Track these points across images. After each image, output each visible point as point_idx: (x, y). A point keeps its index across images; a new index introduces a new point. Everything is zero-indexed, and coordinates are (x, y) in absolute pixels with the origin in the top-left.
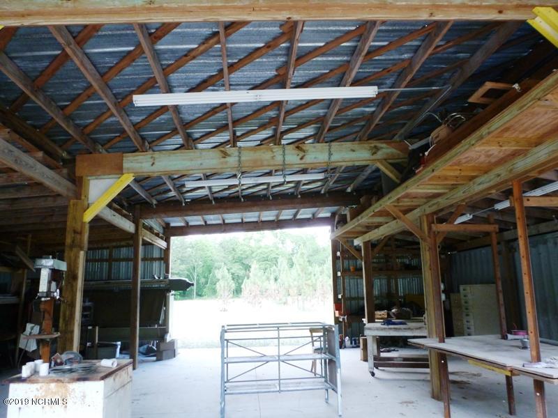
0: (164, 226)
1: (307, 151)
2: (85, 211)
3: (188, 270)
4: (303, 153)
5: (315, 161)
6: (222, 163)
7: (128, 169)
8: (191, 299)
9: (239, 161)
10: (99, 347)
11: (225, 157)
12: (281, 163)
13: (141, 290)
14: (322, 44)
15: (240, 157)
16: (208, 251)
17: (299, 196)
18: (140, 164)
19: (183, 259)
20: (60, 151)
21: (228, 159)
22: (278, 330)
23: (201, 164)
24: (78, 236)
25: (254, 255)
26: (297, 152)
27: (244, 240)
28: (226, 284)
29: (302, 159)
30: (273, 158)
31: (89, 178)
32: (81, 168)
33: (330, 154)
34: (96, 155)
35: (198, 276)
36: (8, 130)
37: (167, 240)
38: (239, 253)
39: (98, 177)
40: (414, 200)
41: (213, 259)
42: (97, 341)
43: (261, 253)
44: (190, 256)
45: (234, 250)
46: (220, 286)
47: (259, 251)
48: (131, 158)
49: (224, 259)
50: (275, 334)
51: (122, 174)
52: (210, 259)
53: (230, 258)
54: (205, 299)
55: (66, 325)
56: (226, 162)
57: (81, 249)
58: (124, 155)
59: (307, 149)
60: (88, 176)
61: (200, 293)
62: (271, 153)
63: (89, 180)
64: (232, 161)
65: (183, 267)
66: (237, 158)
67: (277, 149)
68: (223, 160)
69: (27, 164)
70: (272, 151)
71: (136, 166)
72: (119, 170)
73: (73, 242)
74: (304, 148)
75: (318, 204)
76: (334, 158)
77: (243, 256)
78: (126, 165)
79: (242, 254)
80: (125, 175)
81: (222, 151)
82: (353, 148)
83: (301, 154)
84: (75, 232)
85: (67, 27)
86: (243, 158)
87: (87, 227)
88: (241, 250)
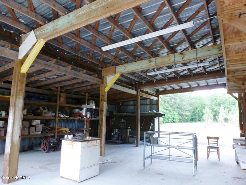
0: (156, 91)
1: (185, 54)
2: (105, 88)
3: (194, 109)
4: (183, 56)
5: (189, 58)
6: (149, 65)
7: (117, 72)
8: (196, 122)
9: (156, 64)
10: (129, 137)
11: (150, 63)
12: (173, 61)
13: (140, 117)
14: (156, 12)
15: (156, 62)
16: (203, 100)
17: (206, 74)
18: (121, 70)
19: (191, 104)
20: (98, 68)
21: (152, 63)
22: (169, 135)
23: (141, 67)
24: (103, 97)
25: (226, 102)
26: (181, 55)
27: (221, 94)
28: (208, 116)
29: (183, 58)
30: (170, 60)
31: (107, 76)
32: (104, 73)
33: (197, 54)
34: (108, 68)
35: (198, 112)
36: (71, 66)
37: (158, 97)
38: (218, 101)
39: (109, 75)
40: (244, 72)
41: (205, 104)
42: (128, 135)
43: (230, 101)
44: (194, 103)
45: (216, 99)
46: (205, 117)
47: (229, 100)
48: (118, 68)
49: (211, 104)
50: (168, 136)
51: (116, 74)
52: (204, 104)
53: (214, 103)
54: (202, 122)
55: (100, 127)
56: (151, 64)
57: (104, 101)
58: (116, 67)
59: (185, 53)
60: (106, 76)
61: (200, 120)
62: (169, 58)
63: (107, 77)
64: (153, 64)
65: (190, 108)
66: (155, 62)
67: (171, 56)
68: (149, 64)
69: (79, 75)
70: (170, 57)
71: (120, 70)
72: (115, 72)
73: (102, 99)
74: (184, 53)
75: (216, 77)
76: (198, 56)
77: (221, 102)
78: (117, 70)
79: (220, 101)
80: (117, 74)
81: (149, 60)
82: (209, 49)
83: (182, 56)
84: (102, 95)
85: (71, 32)
86: (157, 62)
87: (106, 94)
88: (219, 100)
